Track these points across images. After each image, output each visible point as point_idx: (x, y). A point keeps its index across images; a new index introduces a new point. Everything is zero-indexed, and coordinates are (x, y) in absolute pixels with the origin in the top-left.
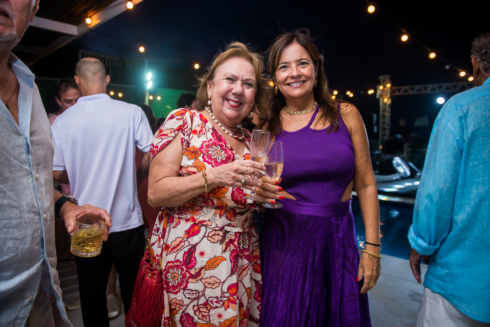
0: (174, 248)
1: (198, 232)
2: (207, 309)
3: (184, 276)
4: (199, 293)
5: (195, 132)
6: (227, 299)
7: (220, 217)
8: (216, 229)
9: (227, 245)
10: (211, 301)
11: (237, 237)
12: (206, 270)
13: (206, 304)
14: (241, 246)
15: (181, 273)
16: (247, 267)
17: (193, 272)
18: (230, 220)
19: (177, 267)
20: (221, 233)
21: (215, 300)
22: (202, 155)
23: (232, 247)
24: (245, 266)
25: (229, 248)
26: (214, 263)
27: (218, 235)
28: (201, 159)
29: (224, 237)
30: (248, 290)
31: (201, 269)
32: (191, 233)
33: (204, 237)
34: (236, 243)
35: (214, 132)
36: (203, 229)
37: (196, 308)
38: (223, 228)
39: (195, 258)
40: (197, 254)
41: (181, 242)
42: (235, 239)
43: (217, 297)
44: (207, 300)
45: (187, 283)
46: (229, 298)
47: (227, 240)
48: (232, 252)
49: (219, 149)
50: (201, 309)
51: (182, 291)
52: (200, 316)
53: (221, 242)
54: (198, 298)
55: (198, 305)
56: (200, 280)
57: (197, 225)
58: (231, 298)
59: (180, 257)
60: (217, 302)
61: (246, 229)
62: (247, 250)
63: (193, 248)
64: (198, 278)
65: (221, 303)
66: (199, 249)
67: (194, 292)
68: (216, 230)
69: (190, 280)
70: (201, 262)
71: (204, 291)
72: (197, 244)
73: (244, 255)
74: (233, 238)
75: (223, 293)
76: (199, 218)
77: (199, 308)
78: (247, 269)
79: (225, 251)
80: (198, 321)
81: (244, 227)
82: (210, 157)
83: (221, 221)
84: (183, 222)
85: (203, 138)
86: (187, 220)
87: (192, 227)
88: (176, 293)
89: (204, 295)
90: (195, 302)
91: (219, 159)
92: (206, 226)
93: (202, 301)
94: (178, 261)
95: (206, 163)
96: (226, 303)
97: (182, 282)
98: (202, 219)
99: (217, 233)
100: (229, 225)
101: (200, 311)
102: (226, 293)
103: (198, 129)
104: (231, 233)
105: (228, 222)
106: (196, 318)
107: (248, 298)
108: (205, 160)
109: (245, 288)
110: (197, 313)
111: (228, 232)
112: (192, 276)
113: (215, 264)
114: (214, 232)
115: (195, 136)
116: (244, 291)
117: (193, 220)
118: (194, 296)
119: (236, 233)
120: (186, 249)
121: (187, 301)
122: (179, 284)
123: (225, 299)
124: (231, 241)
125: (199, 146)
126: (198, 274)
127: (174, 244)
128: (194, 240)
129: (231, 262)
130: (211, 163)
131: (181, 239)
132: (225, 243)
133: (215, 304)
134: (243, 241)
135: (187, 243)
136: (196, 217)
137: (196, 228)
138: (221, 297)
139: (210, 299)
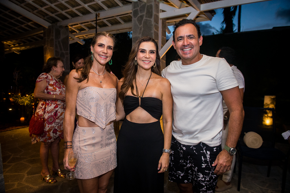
1: (58, 107)
3: (54, 119)
15: (53, 118)
17: (57, 117)
19: (52, 117)
28: (54, 86)
31: (59, 116)
32: (55, 107)
36: (59, 106)
37: (58, 127)
40: (58, 113)
41: (52, 110)
45: (55, 120)
51: (54, 123)
53: (63, 108)
54: (58, 124)
59: (53, 114)
63: (57, 111)
69: (56, 119)
70: (59, 114)
71: (60, 122)
72: (58, 110)
84: (53, 105)
85: (53, 82)
86: (54, 104)
87: (56, 106)
88: (52, 124)
90: (58, 125)
92: (60, 105)
93: (59, 125)
94: (52, 115)
97: (54, 120)
98: (58, 103)
103: (51, 79)
106: (58, 129)
112: (57, 118)
115: (51, 81)
118: (57, 124)
120: (55, 112)
121: (55, 125)
122: (53, 121)
125: (53, 83)
126: (58, 118)
127: (50, 111)
128: (57, 109)
135: (55, 110)
137: (57, 106)
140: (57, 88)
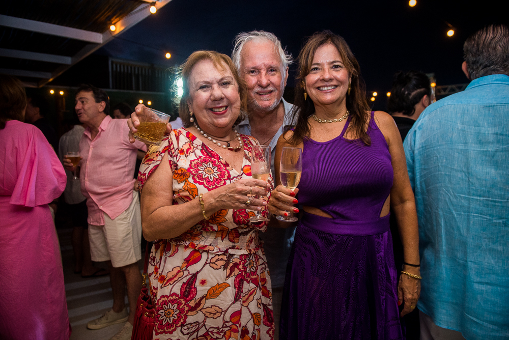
0: (171, 279)
1: (199, 259)
3: (182, 311)
4: (199, 324)
5: (182, 152)
6: (229, 328)
7: (222, 240)
8: (219, 253)
9: (232, 270)
10: (211, 332)
11: (242, 260)
12: (207, 299)
13: (206, 335)
14: (248, 269)
15: (178, 308)
16: (254, 291)
17: (192, 303)
18: (234, 242)
19: (173, 302)
20: (225, 258)
21: (216, 331)
22: (192, 176)
23: (237, 271)
24: (251, 291)
25: (233, 273)
26: (215, 292)
27: (221, 260)
28: (191, 180)
29: (228, 262)
30: (255, 316)
31: (202, 298)
32: (189, 261)
33: (206, 263)
34: (241, 267)
35: (204, 148)
36: (204, 255)
38: (226, 251)
39: (195, 288)
40: (197, 283)
41: (179, 272)
42: (240, 262)
43: (218, 328)
44: (208, 331)
45: (186, 317)
46: (231, 328)
47: (231, 265)
48: (237, 277)
49: (211, 166)
51: (179, 329)
54: (197, 330)
55: (197, 338)
56: (200, 310)
57: (198, 251)
58: (234, 327)
59: (177, 289)
60: (218, 333)
61: (253, 250)
62: (254, 273)
63: (195, 276)
64: (198, 309)
65: (222, 334)
66: (200, 277)
67: (194, 325)
68: (219, 255)
69: (190, 313)
70: (201, 290)
71: (204, 321)
72: (198, 272)
73: (251, 279)
74: (238, 261)
75: (225, 322)
76: (200, 243)
78: (254, 294)
79: (228, 277)
81: (250, 248)
82: (200, 177)
83: (223, 244)
84: (181, 250)
86: (186, 247)
87: (191, 254)
88: (171, 333)
89: (204, 325)
90: (194, 335)
91: (211, 178)
92: (208, 252)
93: (202, 332)
94: (175, 294)
95: (197, 185)
96: (228, 333)
97: (179, 317)
98: (202, 244)
99: (220, 257)
100: (233, 248)
102: (228, 322)
104: (236, 256)
105: (231, 244)
107: (254, 324)
108: (195, 181)
109: (251, 314)
111: (232, 255)
112: (192, 309)
113: (217, 292)
114: (217, 257)
115: (183, 156)
116: (250, 317)
117: (193, 246)
118: (194, 329)
119: (241, 256)
120: (185, 280)
122: (175, 322)
123: (226, 329)
124: (236, 265)
125: (186, 166)
126: (198, 304)
127: (170, 276)
128: (193, 269)
129: (235, 288)
130: (203, 184)
131: (179, 269)
132: (229, 267)
133: (216, 335)
134: (250, 264)
135: (186, 273)
136: (195, 243)
137: (197, 255)
138: (223, 327)
139: (211, 330)
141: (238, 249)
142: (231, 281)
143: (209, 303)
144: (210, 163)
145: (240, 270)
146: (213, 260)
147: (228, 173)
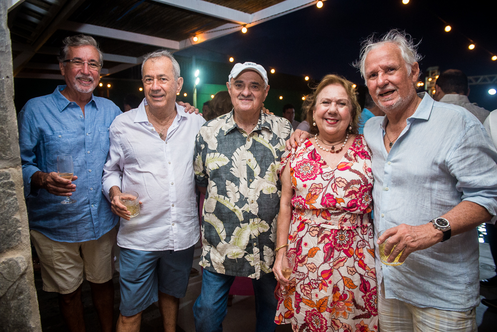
1: (303, 228)
2: (310, 288)
3: (295, 261)
4: (305, 275)
7: (317, 217)
9: (323, 238)
10: (312, 283)
12: (308, 257)
13: (309, 284)
16: (344, 259)
17: (300, 258)
18: (326, 219)
20: (318, 229)
21: (314, 282)
23: (327, 240)
24: (342, 259)
25: (323, 241)
26: (312, 253)
27: (316, 230)
29: (320, 232)
30: (345, 279)
31: (306, 256)
33: (307, 231)
34: (331, 238)
36: (306, 226)
37: (302, 287)
38: (319, 226)
39: (301, 247)
40: (303, 244)
42: (330, 234)
43: (315, 280)
44: (310, 281)
45: (297, 266)
46: (322, 281)
47: (322, 235)
48: (326, 244)
50: (306, 288)
52: (305, 293)
53: (318, 236)
54: (304, 279)
55: (304, 285)
56: (305, 264)
57: (303, 222)
58: (324, 282)
60: (315, 284)
61: (345, 228)
63: (300, 240)
64: (304, 263)
65: (317, 285)
66: (304, 241)
67: (301, 274)
68: (314, 227)
69: (299, 264)
70: (305, 251)
71: (308, 274)
72: (303, 237)
73: (343, 249)
74: (329, 233)
75: (318, 277)
77: (304, 287)
78: (344, 261)
79: (320, 243)
80: (304, 297)
81: (344, 226)
83: (318, 220)
89: (308, 276)
90: (302, 282)
92: (308, 224)
93: (307, 281)
96: (321, 285)
98: (305, 218)
99: (315, 229)
100: (326, 223)
101: (305, 290)
102: (321, 277)
104: (327, 230)
105: (324, 221)
106: (302, 295)
107: (344, 285)
109: (342, 276)
110: (303, 291)
111: (324, 228)
112: (300, 261)
114: (313, 228)
116: (340, 278)
118: (301, 277)
119: (331, 230)
121: (297, 281)
123: (319, 282)
124: (326, 236)
126: (303, 260)
128: (301, 234)
129: (324, 252)
130: (299, 177)
132: (321, 237)
136: (301, 217)
137: (302, 225)
138: (317, 280)
139: (312, 281)
140: (298, 180)
141: (330, 224)
142: (321, 246)
143: (309, 260)
144: (309, 163)
145: (330, 240)
146: (311, 230)
147: (321, 169)
